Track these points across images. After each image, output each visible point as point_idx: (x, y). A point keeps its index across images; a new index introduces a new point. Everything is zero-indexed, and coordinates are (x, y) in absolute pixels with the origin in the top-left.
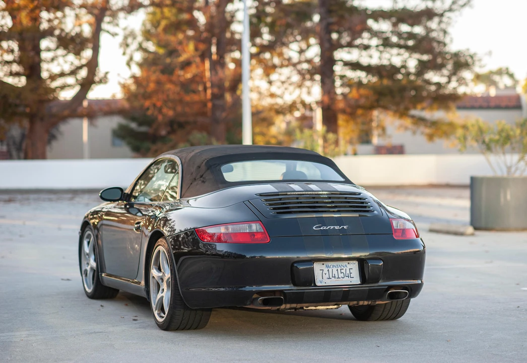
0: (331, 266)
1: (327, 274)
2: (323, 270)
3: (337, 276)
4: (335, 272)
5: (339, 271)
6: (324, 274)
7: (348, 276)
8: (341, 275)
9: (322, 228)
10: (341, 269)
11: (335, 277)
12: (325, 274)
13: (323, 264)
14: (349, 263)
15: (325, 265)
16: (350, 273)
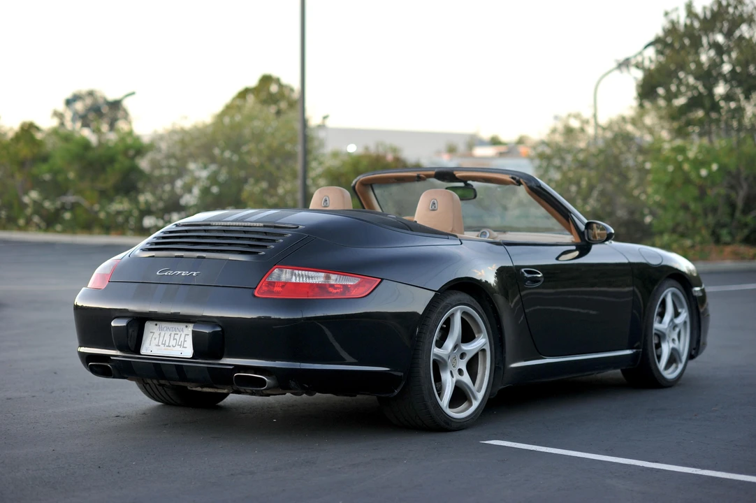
0: (165, 329)
1: (157, 340)
2: (154, 333)
3: (167, 344)
4: (167, 337)
5: (172, 335)
6: (153, 339)
7: (181, 345)
8: (173, 343)
9: (166, 274)
10: (175, 334)
11: (165, 344)
12: (155, 339)
13: (156, 325)
14: (187, 327)
15: (158, 326)
16: (185, 341)
